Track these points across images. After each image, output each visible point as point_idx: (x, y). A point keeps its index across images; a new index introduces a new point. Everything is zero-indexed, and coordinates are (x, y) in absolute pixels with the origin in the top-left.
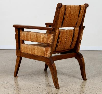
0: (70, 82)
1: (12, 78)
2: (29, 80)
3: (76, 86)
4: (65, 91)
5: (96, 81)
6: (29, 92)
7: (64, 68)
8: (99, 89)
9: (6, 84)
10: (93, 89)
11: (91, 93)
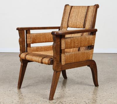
0: (79, 88)
1: (16, 85)
2: (34, 87)
3: (85, 93)
4: (74, 99)
5: (106, 87)
6: (35, 100)
7: (71, 73)
8: (110, 96)
9: (9, 91)
10: (103, 96)
11: (102, 101)
